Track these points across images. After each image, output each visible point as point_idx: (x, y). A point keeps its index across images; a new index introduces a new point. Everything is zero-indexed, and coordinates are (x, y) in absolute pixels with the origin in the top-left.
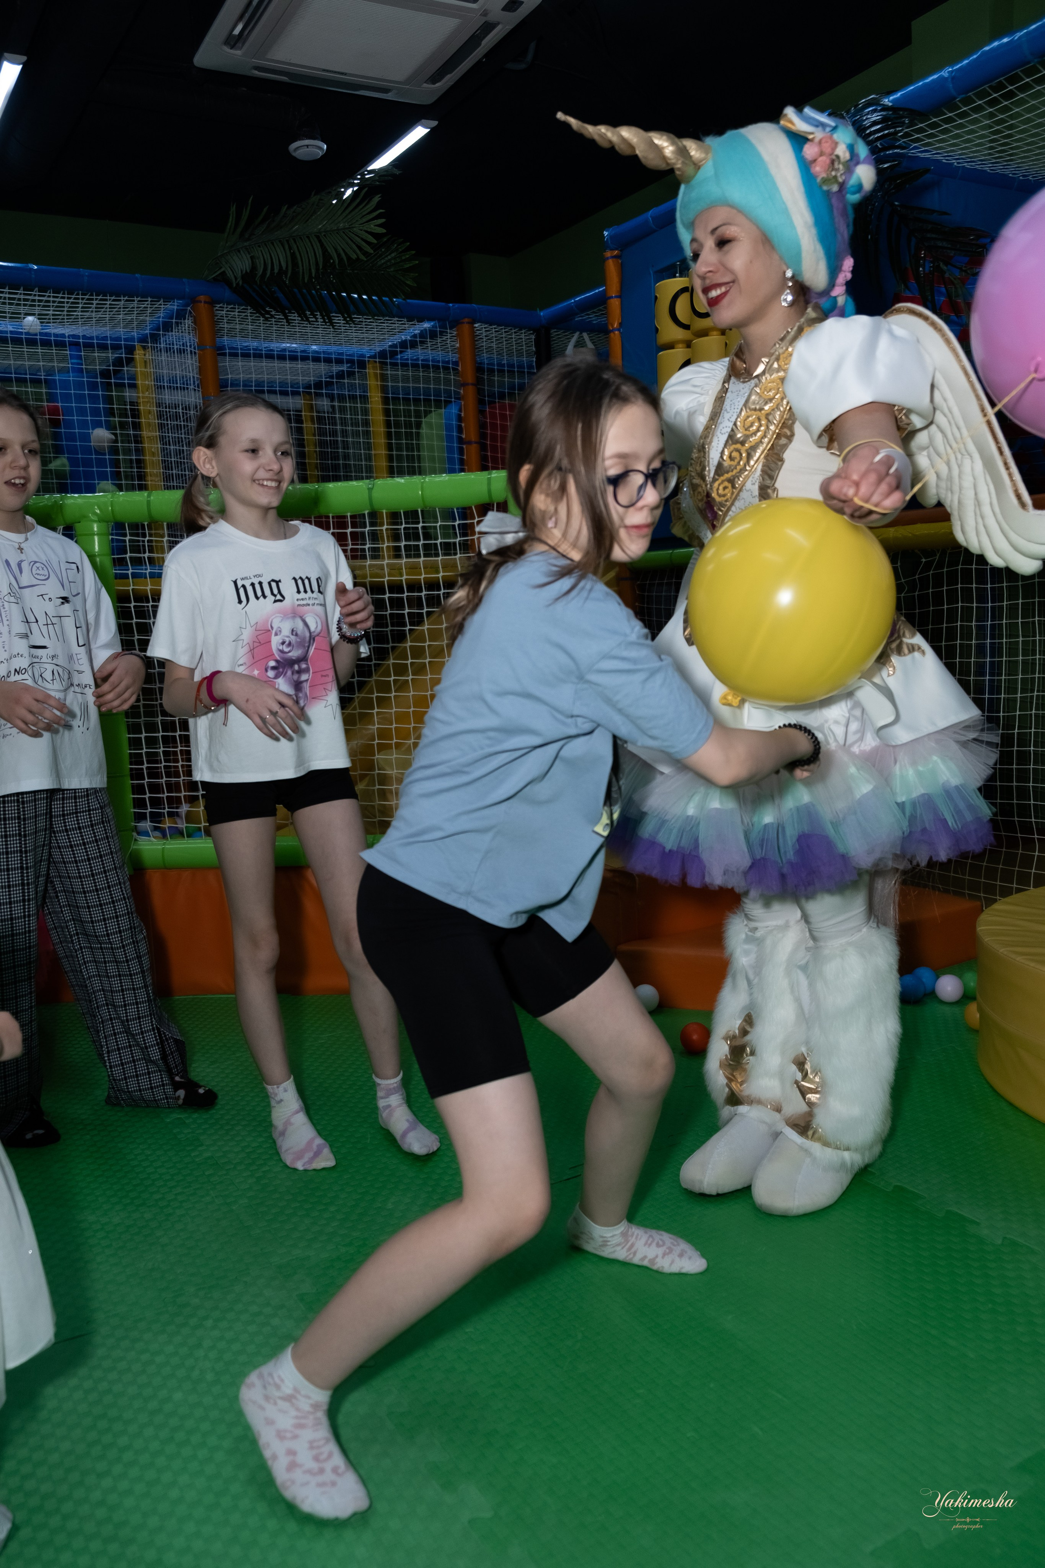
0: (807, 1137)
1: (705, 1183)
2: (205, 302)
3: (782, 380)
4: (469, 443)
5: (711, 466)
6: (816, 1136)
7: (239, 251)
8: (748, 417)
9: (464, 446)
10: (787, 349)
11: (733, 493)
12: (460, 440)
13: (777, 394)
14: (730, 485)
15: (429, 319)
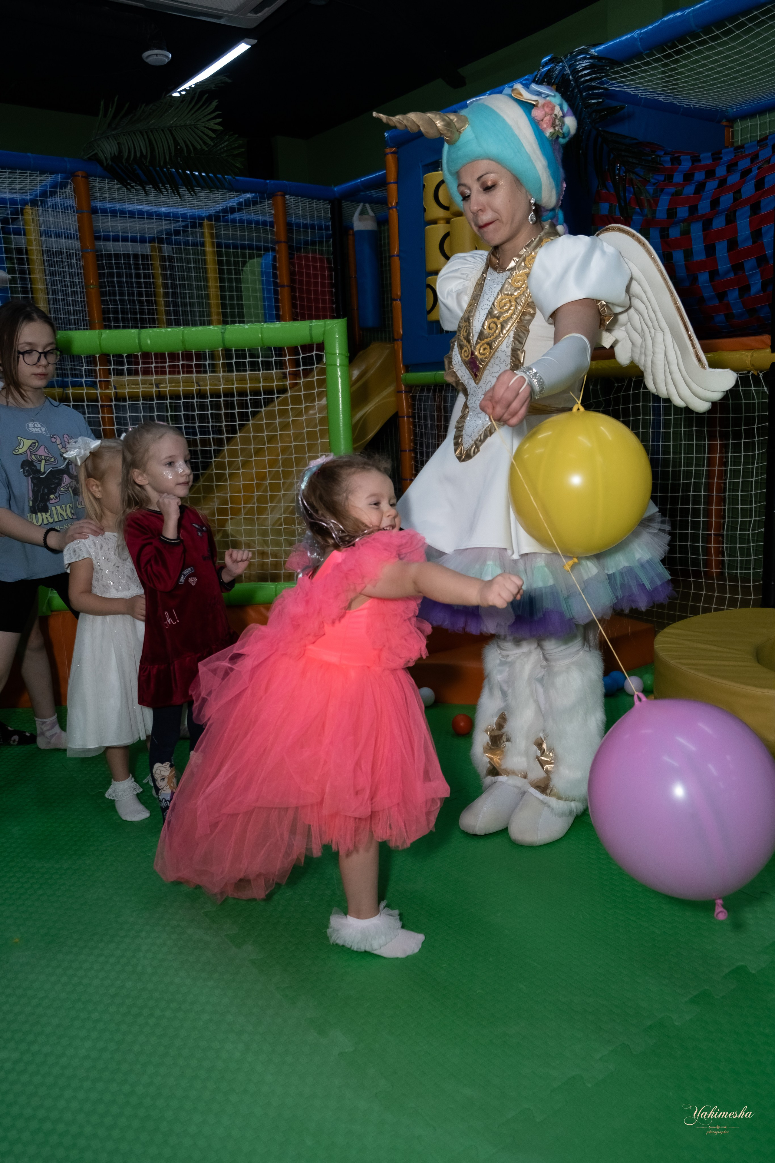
0: (546, 794)
1: (477, 828)
2: (82, 177)
3: (528, 275)
4: (283, 286)
5: (474, 332)
6: (552, 793)
7: (108, 138)
8: (503, 299)
9: (279, 289)
10: (531, 253)
11: (490, 353)
12: (275, 284)
13: (523, 285)
14: (488, 347)
15: (251, 192)
